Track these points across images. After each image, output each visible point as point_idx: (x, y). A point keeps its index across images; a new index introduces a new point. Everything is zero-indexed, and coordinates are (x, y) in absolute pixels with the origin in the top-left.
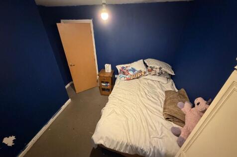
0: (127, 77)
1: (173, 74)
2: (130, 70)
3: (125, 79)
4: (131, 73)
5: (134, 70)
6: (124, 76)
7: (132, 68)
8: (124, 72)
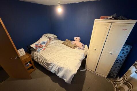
0: (43, 48)
1: (57, 37)
2: (42, 44)
3: (43, 50)
4: (44, 45)
5: (44, 43)
6: (41, 49)
7: (42, 42)
8: (39, 47)
